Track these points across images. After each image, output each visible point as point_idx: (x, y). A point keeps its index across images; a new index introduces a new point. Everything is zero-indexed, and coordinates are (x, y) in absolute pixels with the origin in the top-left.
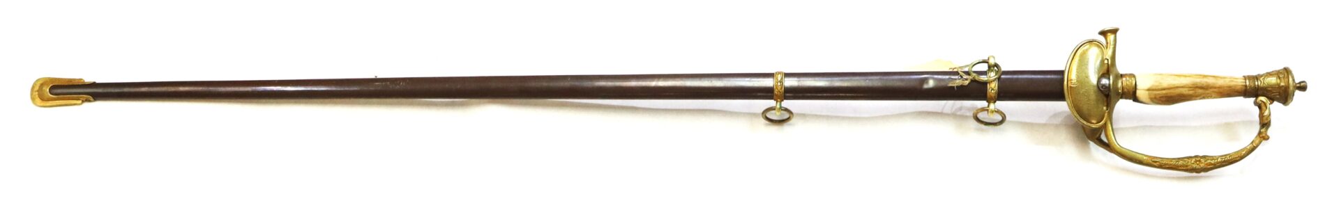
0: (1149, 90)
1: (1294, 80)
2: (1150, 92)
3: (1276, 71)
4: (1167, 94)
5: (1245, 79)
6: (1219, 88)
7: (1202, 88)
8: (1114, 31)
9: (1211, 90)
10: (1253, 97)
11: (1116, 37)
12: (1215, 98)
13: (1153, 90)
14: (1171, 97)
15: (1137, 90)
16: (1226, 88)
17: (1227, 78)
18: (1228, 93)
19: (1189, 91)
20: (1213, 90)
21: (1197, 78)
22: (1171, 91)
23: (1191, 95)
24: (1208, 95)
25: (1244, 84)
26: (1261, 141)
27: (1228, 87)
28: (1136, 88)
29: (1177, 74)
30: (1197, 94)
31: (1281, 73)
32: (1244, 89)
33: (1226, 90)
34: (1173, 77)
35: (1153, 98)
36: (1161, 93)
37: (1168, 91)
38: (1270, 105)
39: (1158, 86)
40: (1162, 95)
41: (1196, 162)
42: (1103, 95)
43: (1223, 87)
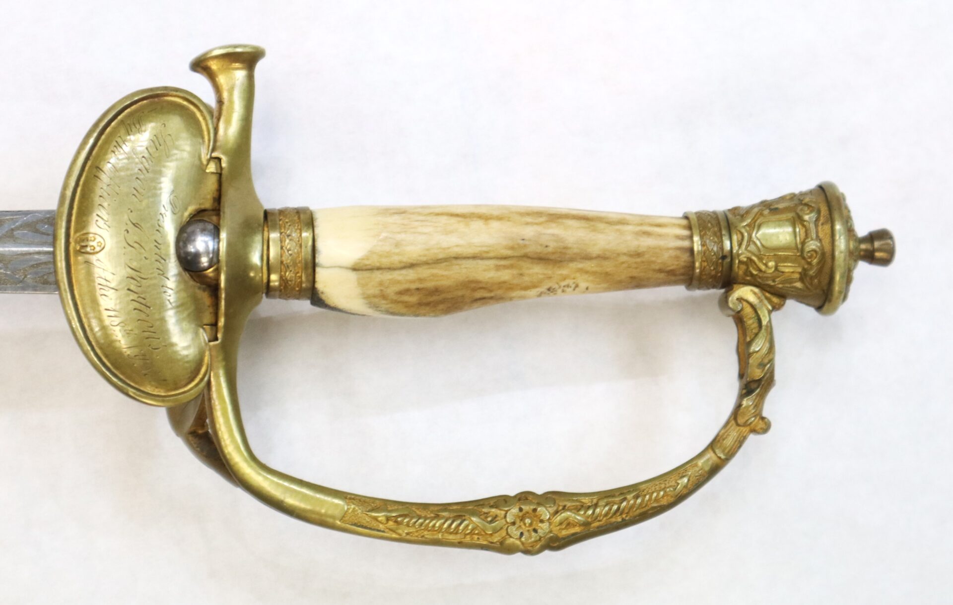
0: (355, 269)
1: (850, 231)
2: (366, 274)
3: (793, 196)
4: (420, 280)
5: (690, 227)
6: (603, 257)
7: (541, 259)
8: (247, 59)
9: (573, 265)
10: (722, 287)
11: (250, 78)
12: (588, 290)
13: (371, 269)
14: (436, 291)
15: (318, 270)
16: (624, 258)
17: (628, 224)
18: (632, 278)
19: (498, 268)
20: (580, 266)
21: (527, 224)
22: (438, 271)
23: (504, 282)
24: (563, 284)
25: (686, 244)
26: (745, 438)
27: (631, 256)
28: (317, 261)
29: (459, 211)
30: (526, 279)
31: (806, 205)
32: (685, 261)
33: (625, 265)
34: (444, 219)
35: (375, 296)
36: (400, 278)
37: (424, 272)
38: (770, 312)
39: (388, 255)
40: (406, 286)
41: (522, 519)
42: (199, 288)
43: (615, 255)
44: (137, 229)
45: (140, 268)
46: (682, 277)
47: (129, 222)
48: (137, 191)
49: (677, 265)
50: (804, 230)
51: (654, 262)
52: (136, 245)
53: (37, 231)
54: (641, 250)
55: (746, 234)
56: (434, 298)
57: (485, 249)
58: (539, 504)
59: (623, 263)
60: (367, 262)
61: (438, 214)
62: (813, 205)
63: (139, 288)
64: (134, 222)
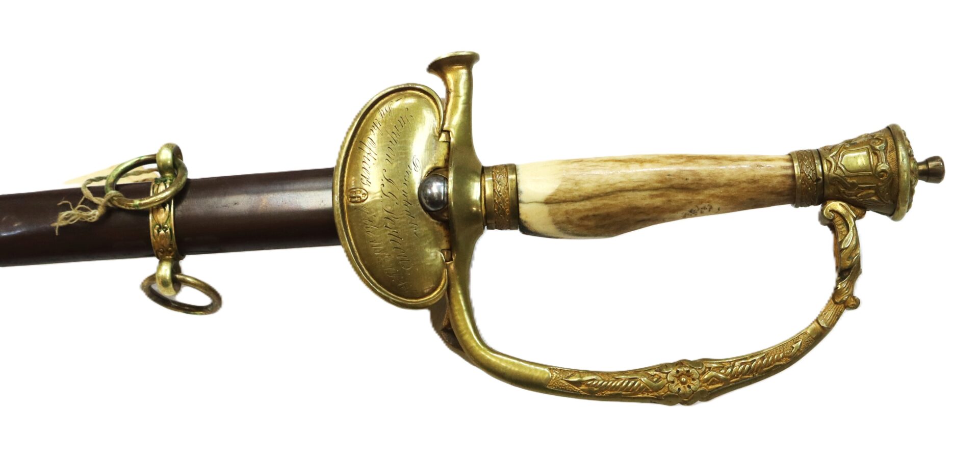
0: (547, 202)
1: (910, 155)
2: (555, 206)
3: (866, 136)
4: (596, 209)
5: (792, 161)
6: (728, 184)
7: (683, 188)
8: (467, 61)
9: (707, 192)
10: (818, 204)
11: (470, 75)
12: (719, 211)
13: (559, 202)
14: (608, 216)
15: (521, 205)
16: (745, 185)
17: (746, 160)
18: (751, 199)
19: (652, 197)
20: (712, 192)
21: (671, 164)
22: (606, 201)
23: (658, 207)
24: (701, 206)
25: (789, 172)
26: (841, 313)
27: (749, 183)
28: (519, 199)
29: (621, 158)
30: (673, 204)
31: (877, 139)
32: (789, 185)
33: (746, 190)
34: (610, 164)
35: (563, 222)
36: (581, 208)
37: (598, 202)
38: (855, 219)
39: (570, 191)
40: (585, 214)
41: (679, 378)
42: (437, 224)
43: (737, 183)
44: (390, 183)
45: (393, 211)
46: (787, 197)
47: (384, 179)
48: (389, 156)
49: (784, 188)
50: (876, 157)
51: (767, 187)
52: (389, 194)
54: (756, 178)
55: (833, 163)
56: (607, 222)
57: (641, 183)
58: (691, 367)
59: (743, 188)
60: (556, 197)
61: (606, 161)
62: (881, 139)
63: (394, 225)
64: (388, 178)
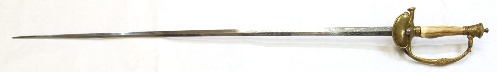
5: (464, 28)
6: (453, 31)
10: (467, 35)
12: (452, 35)
14: (434, 36)
15: (421, 34)
17: (457, 28)
19: (441, 34)
22: (434, 34)
24: (449, 34)
25: (464, 30)
27: (457, 32)
29: (437, 27)
30: (444, 35)
35: (427, 36)
37: (433, 34)
39: (429, 32)
40: (431, 36)
41: (442, 61)
43: (455, 31)
46: (462, 34)
49: (462, 32)
50: (477, 28)
51: (460, 32)
53: (389, 29)
54: (458, 30)
55: (471, 29)
60: (427, 33)
61: (435, 27)
